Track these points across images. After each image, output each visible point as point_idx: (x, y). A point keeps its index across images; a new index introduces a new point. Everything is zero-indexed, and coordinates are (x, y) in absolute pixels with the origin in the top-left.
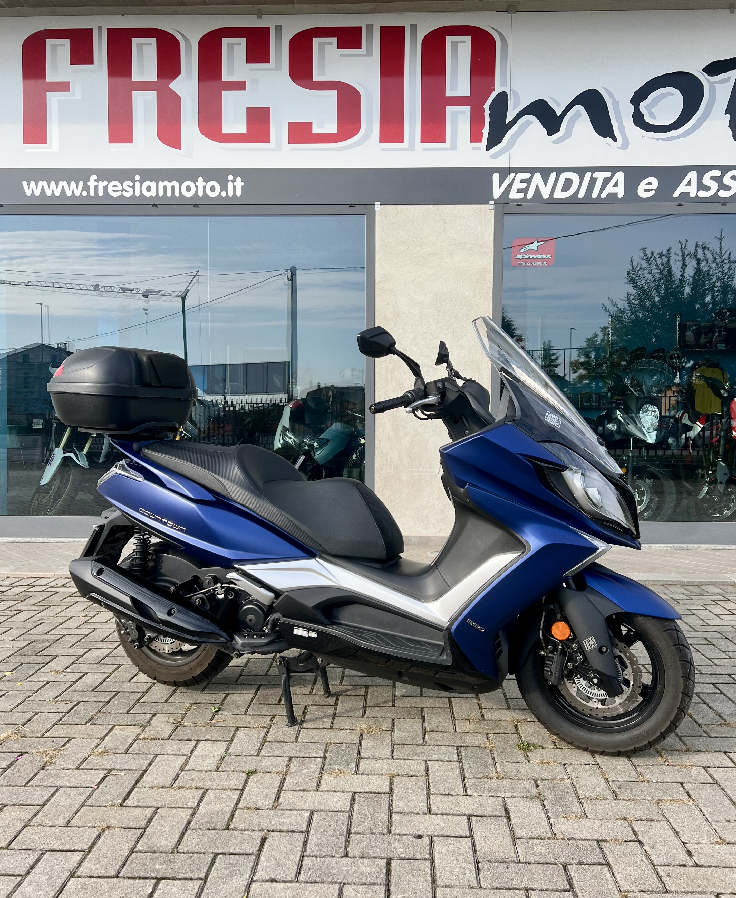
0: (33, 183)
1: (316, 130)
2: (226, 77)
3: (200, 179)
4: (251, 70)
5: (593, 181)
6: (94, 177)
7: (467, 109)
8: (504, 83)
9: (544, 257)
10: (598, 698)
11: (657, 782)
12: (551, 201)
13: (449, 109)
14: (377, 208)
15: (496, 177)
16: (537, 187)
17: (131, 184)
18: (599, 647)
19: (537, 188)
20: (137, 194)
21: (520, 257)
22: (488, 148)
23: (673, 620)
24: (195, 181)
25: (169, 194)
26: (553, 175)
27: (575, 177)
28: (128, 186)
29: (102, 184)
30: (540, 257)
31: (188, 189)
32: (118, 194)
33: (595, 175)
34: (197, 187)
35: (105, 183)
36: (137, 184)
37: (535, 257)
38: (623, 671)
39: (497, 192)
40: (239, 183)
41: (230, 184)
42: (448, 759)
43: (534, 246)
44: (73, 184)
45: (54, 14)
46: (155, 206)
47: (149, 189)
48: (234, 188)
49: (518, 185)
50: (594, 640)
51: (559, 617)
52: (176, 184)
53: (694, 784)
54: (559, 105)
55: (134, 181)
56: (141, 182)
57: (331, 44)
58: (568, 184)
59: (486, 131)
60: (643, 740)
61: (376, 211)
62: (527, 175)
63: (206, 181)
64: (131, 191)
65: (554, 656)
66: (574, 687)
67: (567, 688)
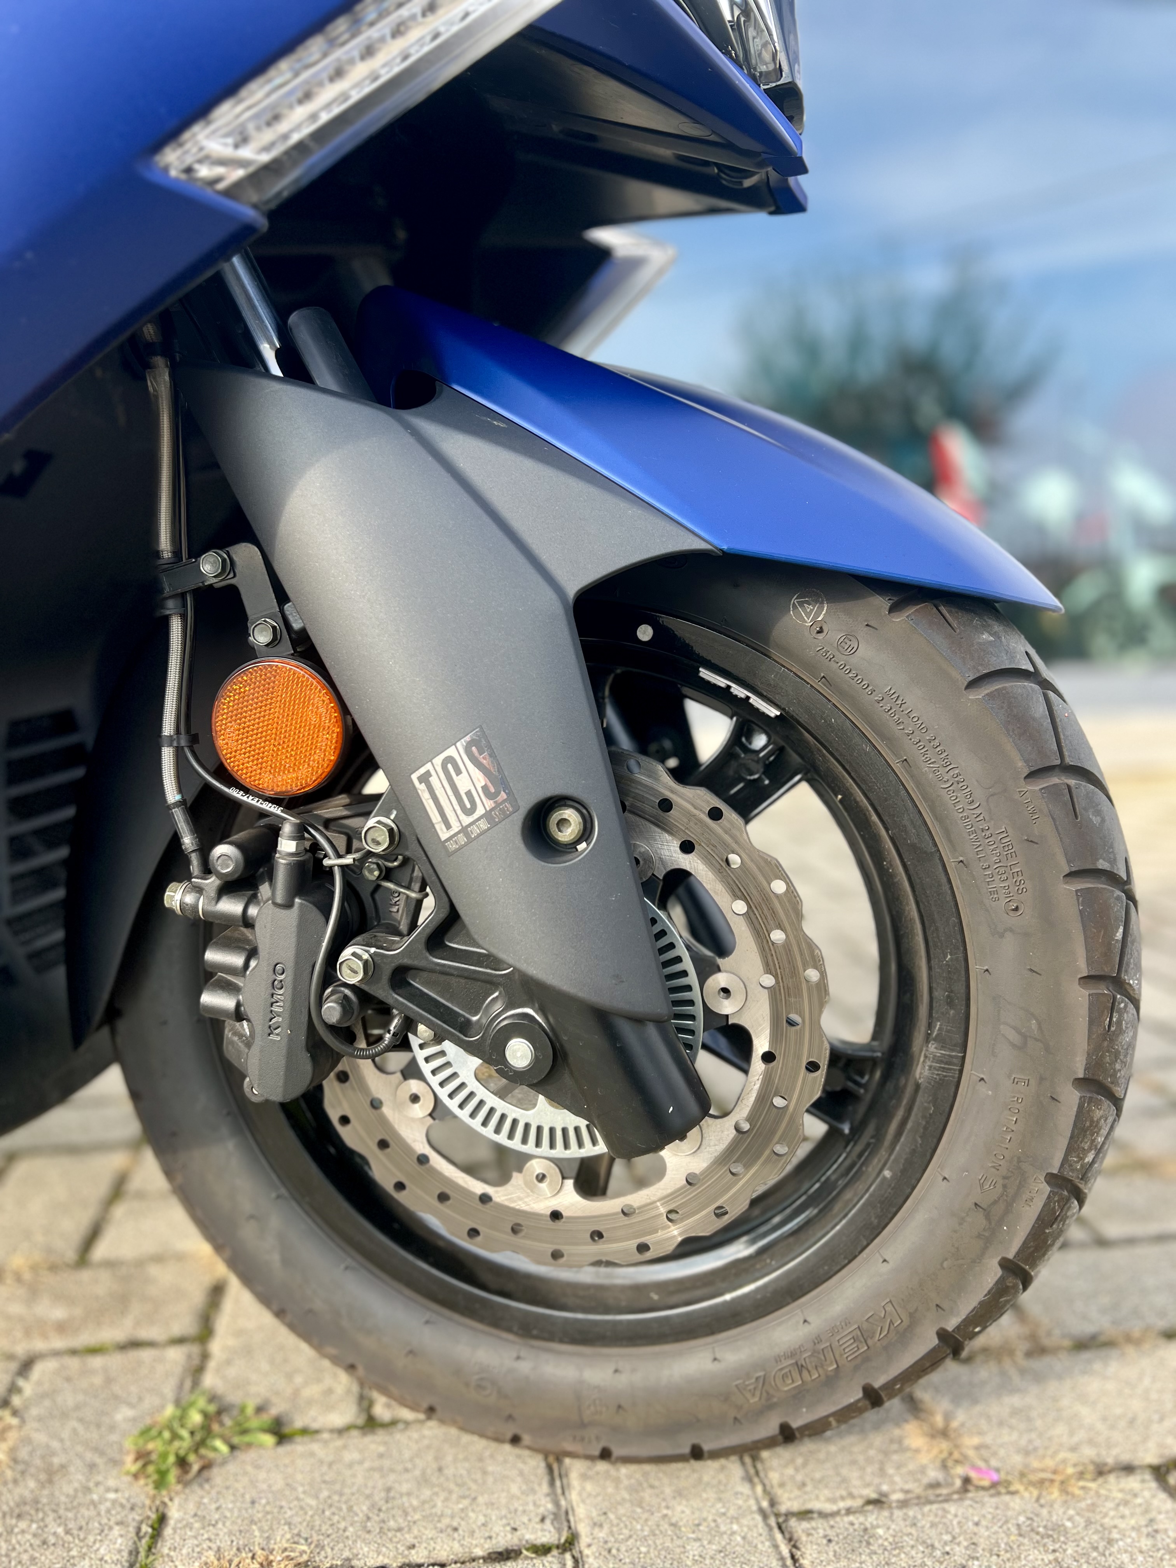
10: (559, 1152)
18: (527, 809)
38: (706, 969)
50: (487, 760)
51: (261, 637)
60: (831, 1381)
65: (253, 911)
66: (415, 1099)
67: (376, 1105)
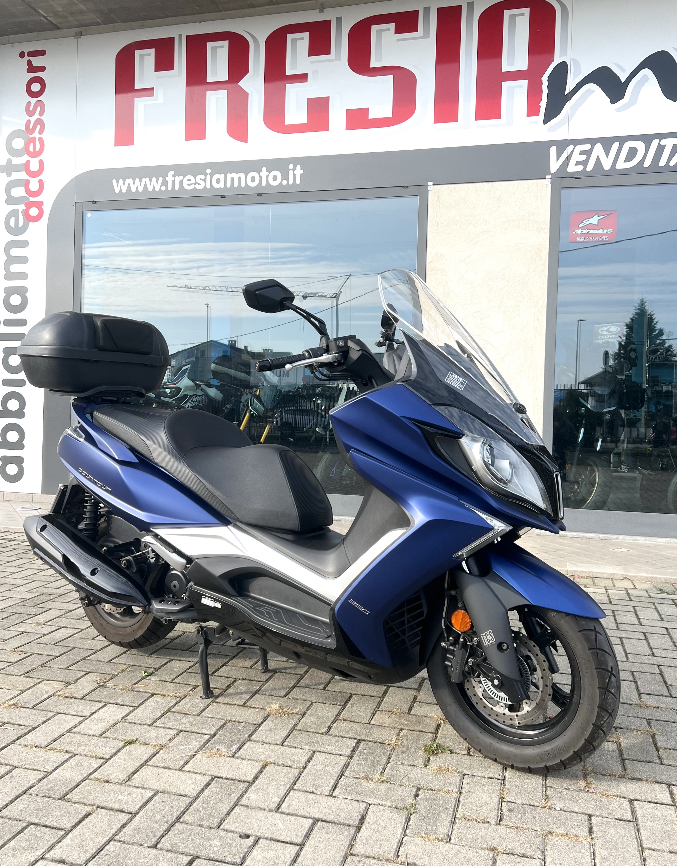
0: (121, 181)
1: (371, 116)
2: (289, 72)
3: (264, 169)
4: (312, 62)
5: (661, 149)
6: (172, 173)
7: (525, 83)
8: (564, 52)
9: (605, 231)
10: (505, 702)
11: (561, 810)
12: (614, 172)
13: (506, 85)
14: (430, 188)
15: (553, 151)
16: (598, 158)
17: (203, 177)
18: (498, 642)
19: (598, 160)
20: (208, 187)
21: (579, 232)
22: (546, 122)
23: (596, 620)
24: (259, 171)
25: (236, 185)
26: (616, 145)
27: (640, 146)
28: (200, 179)
29: (178, 179)
30: (601, 231)
31: (253, 179)
32: (191, 187)
33: (663, 142)
34: (261, 177)
35: (181, 178)
36: (208, 177)
37: (595, 231)
38: (532, 674)
39: (554, 166)
40: (299, 171)
41: (291, 173)
42: (339, 753)
43: (594, 220)
44: (154, 179)
45: (143, 27)
46: (223, 197)
47: (218, 181)
48: (295, 176)
49: (577, 157)
50: (492, 635)
51: (460, 605)
52: (242, 175)
53: (605, 819)
54: (624, 71)
55: (205, 175)
56: (212, 175)
57: (388, 30)
58: (632, 153)
59: (543, 104)
60: (555, 758)
61: (429, 192)
62: (587, 147)
63: (269, 171)
64: (203, 184)
65: (455, 649)
66: (480, 687)
67: (474, 687)
